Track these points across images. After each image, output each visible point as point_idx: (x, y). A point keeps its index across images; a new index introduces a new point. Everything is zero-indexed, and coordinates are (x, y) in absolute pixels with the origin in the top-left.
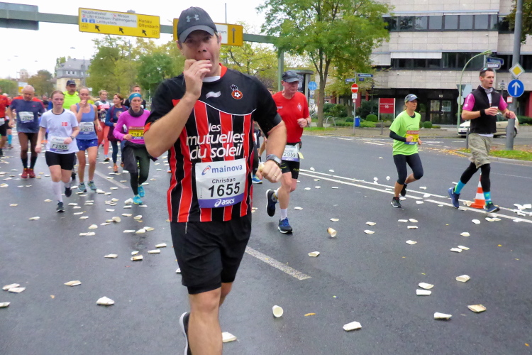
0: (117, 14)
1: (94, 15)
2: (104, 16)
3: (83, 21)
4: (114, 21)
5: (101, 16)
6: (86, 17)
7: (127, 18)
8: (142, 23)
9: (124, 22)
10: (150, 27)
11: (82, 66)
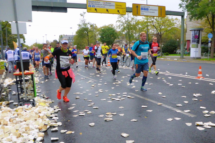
0: (105, 2)
1: (94, 3)
2: (99, 4)
3: (89, 6)
4: (104, 6)
5: (98, 3)
6: (90, 4)
7: (110, 4)
8: (117, 7)
9: (109, 6)
10: (121, 8)
11: (69, 38)
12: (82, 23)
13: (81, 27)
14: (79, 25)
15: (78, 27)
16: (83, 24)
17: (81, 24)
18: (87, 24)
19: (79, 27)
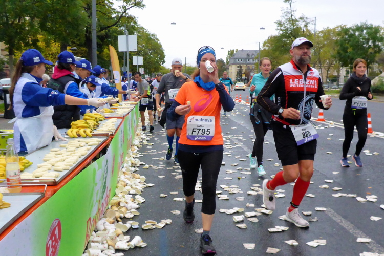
11: (248, 55)
12: (286, 18)
13: (282, 28)
14: (280, 24)
15: (276, 28)
16: (289, 21)
17: (283, 20)
18: (297, 20)
19: (279, 28)
